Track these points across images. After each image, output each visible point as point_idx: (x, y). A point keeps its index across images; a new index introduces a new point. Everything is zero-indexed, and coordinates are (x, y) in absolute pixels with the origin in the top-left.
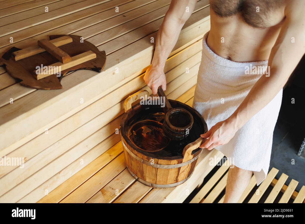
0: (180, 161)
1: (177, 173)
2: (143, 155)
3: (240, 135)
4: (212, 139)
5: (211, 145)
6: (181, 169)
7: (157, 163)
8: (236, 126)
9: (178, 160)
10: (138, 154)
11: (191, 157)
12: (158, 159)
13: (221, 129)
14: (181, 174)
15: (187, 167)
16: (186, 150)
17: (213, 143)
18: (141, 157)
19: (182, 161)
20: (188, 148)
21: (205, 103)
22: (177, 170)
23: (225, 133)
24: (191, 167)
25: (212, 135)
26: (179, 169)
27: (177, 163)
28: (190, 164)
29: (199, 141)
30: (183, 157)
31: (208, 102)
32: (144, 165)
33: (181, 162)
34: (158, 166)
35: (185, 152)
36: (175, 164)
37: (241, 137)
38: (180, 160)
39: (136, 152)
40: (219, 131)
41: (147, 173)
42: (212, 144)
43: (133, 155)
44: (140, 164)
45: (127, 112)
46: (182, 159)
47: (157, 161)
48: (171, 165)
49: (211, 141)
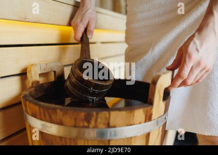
0: (148, 114)
4: (190, 57)
7: (109, 125)
17: (192, 67)
19: (152, 114)
26: (148, 137)
27: (144, 120)
36: (140, 123)
40: (195, 43)
45: (33, 83)
46: (151, 109)
47: (106, 118)
48: (134, 124)
49: (189, 62)
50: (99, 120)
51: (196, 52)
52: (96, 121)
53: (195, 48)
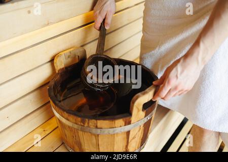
0: (127, 121)
1: (126, 140)
2: (75, 117)
3: (204, 83)
4: (169, 82)
5: (168, 93)
6: (131, 133)
7: (97, 127)
8: (200, 58)
9: (124, 119)
10: (69, 118)
11: (142, 114)
12: (96, 120)
13: (179, 67)
14: (131, 141)
15: (139, 131)
16: (134, 103)
17: (170, 89)
18: (74, 121)
19: (131, 121)
20: (137, 99)
21: (153, 52)
22: (125, 135)
23: (185, 72)
24: (144, 131)
25: (168, 77)
26: (128, 133)
27: (124, 124)
28: (142, 126)
29: (151, 90)
30: (130, 114)
31: (157, 49)
32: (80, 133)
33: (129, 123)
34: (99, 131)
35: (133, 105)
36: (121, 126)
37: (204, 86)
38: (128, 118)
39: (66, 114)
40: (177, 70)
41: (86, 145)
42: (170, 91)
43: (64, 120)
44: (74, 132)
45: (59, 71)
46: (130, 118)
47: (95, 124)
48: (116, 127)
49: (167, 86)
50: (90, 124)
51: (176, 78)
52: (88, 124)
53: (175, 74)
